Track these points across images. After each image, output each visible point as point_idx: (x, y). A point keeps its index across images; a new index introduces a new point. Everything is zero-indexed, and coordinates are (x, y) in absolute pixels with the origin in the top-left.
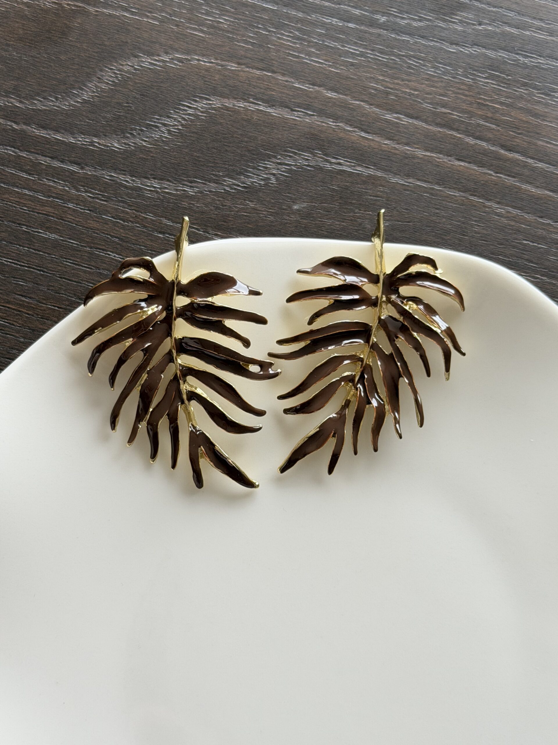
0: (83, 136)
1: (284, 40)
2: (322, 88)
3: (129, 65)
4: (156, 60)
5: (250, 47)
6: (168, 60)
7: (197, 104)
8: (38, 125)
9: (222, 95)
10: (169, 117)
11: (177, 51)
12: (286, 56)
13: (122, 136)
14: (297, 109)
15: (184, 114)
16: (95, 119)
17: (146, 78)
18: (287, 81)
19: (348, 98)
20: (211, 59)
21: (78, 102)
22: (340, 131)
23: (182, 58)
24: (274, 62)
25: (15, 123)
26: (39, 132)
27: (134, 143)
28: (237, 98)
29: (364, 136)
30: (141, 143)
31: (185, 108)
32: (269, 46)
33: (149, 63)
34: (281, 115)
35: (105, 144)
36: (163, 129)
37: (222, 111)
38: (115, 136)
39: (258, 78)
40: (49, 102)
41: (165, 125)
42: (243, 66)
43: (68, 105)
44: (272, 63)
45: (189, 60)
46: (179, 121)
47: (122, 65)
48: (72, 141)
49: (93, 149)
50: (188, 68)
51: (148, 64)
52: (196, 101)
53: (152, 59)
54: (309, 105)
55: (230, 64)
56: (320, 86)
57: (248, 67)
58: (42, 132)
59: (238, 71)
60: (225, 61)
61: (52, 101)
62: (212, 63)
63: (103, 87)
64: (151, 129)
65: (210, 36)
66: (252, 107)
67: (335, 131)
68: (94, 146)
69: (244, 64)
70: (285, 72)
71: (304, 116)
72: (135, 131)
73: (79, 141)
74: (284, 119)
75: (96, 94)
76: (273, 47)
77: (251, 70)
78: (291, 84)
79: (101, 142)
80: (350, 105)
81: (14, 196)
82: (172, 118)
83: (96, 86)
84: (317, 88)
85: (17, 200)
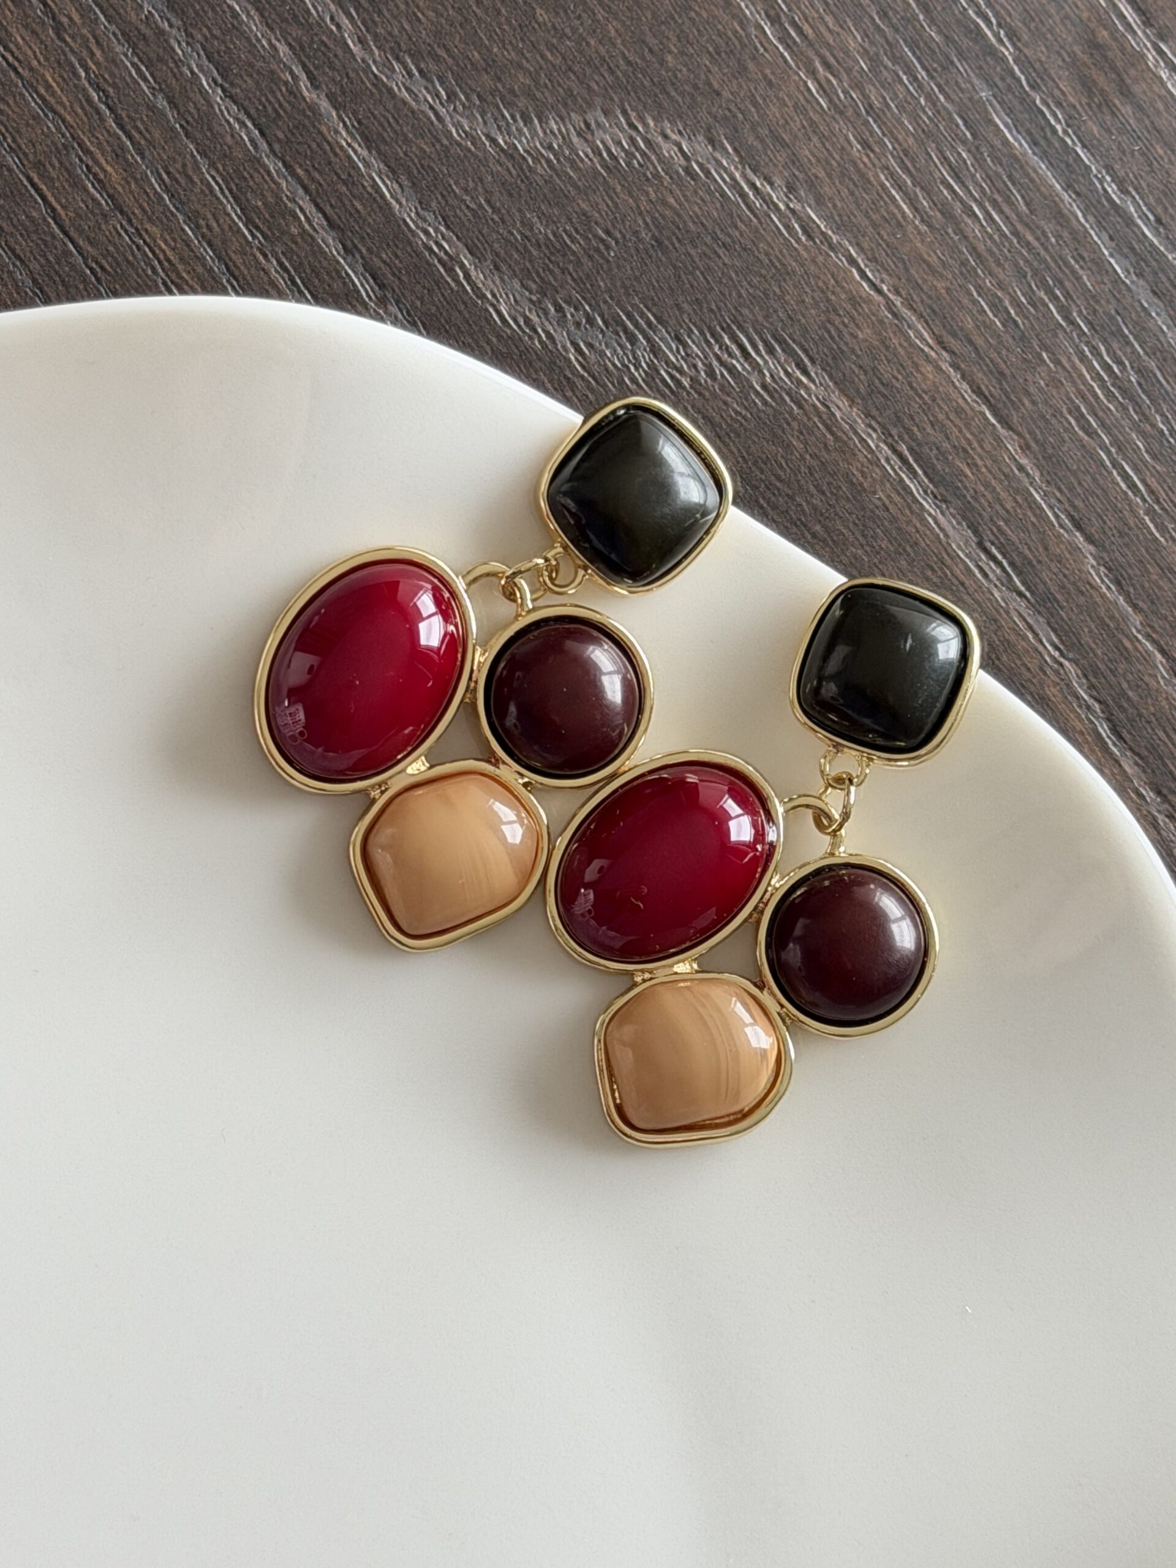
0: (443, 229)
1: (1091, 368)
2: (1091, 548)
3: (681, 149)
4: (753, 186)
5: (998, 323)
6: (782, 207)
7: (767, 357)
8: (359, 122)
9: (843, 385)
10: (679, 339)
11: (820, 202)
12: (1065, 411)
13: (534, 298)
14: (994, 550)
15: (719, 359)
16: (503, 211)
17: (696, 209)
18: (1021, 468)
19: (1136, 619)
20: (882, 281)
21: (493, 141)
22: (1057, 680)
23: (818, 226)
24: (1026, 402)
25: (311, 78)
26: (349, 140)
27: (549, 335)
28: (873, 418)
29: (1104, 735)
30: (564, 347)
31: (734, 348)
32: (1044, 355)
33: (733, 178)
34: (946, 535)
35: (480, 285)
36: (645, 357)
37: (816, 420)
38: (517, 285)
39: (959, 411)
40: (429, 92)
41: (655, 350)
42: (945, 354)
43: (465, 132)
44: (1020, 400)
45: (831, 246)
46: (695, 366)
47: (666, 137)
48: (408, 220)
49: (442, 277)
50: (814, 261)
51: (728, 179)
52: (771, 351)
53: (744, 176)
54: (1030, 563)
55: (920, 327)
56: (1089, 539)
57: (956, 367)
58: (356, 146)
59: (927, 358)
60: (911, 308)
61: (438, 95)
62: (879, 291)
63: (581, 153)
64: (617, 334)
65: (924, 228)
66: (893, 467)
67: (1045, 674)
68: (450, 271)
69: (952, 352)
70: (1033, 444)
71: (998, 579)
72: (572, 310)
73: (426, 233)
74: (946, 550)
75: (552, 157)
76: (1052, 365)
77: (955, 376)
78: (1026, 481)
79: (473, 273)
80: (1127, 636)
81: (173, 244)
82: (685, 346)
83: (566, 139)
84: (1081, 539)
85: (172, 258)
